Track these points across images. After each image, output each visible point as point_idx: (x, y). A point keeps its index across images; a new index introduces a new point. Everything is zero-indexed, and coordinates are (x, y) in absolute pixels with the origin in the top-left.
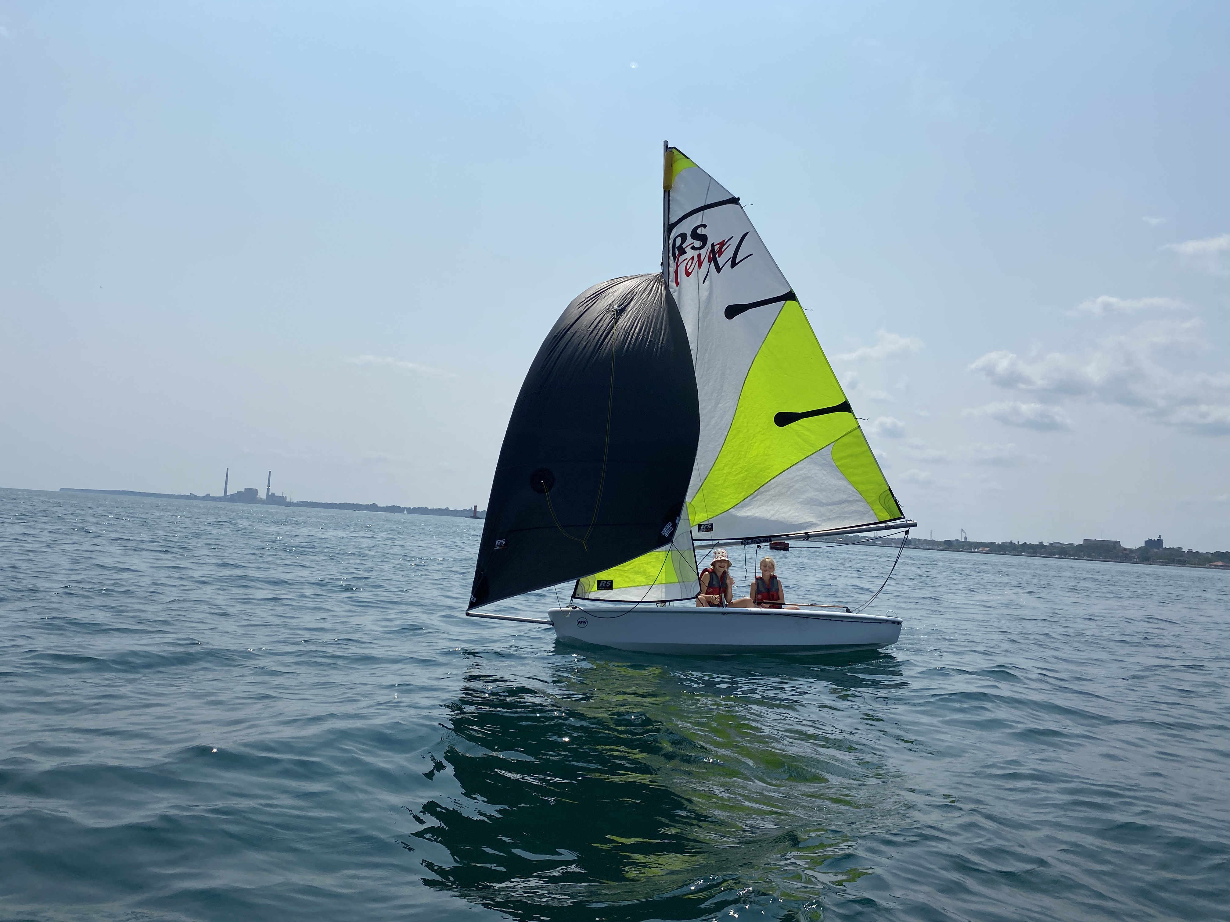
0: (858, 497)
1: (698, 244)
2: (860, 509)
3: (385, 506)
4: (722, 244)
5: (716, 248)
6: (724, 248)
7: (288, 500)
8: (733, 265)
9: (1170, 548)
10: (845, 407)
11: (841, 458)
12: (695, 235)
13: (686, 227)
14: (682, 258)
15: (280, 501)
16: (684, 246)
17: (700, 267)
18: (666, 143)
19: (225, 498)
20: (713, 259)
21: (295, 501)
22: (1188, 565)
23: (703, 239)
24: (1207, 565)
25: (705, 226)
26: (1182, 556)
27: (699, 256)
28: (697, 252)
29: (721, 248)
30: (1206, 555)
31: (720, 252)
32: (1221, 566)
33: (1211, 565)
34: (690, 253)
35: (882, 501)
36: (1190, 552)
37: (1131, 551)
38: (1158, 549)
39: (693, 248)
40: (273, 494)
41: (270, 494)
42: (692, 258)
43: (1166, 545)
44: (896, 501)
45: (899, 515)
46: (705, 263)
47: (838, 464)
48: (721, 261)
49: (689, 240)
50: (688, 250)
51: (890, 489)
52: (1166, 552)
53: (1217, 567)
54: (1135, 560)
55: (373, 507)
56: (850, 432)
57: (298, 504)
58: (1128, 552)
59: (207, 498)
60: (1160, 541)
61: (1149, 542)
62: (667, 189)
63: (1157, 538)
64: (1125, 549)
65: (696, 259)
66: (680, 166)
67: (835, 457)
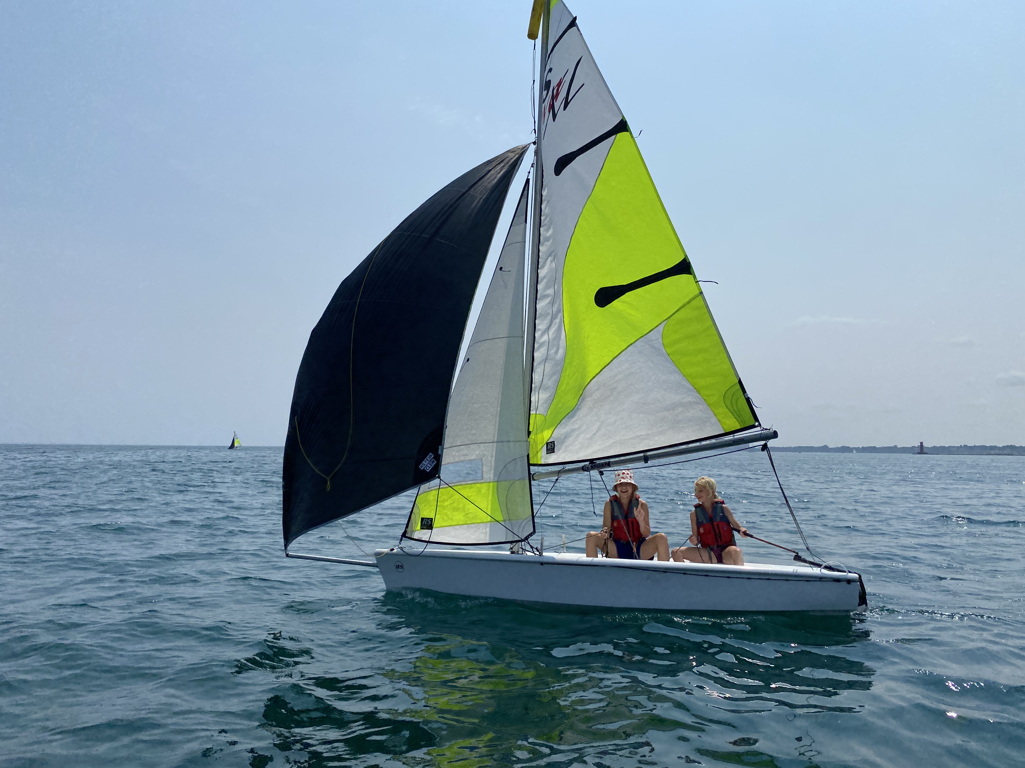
0: (695, 397)
1: (545, 94)
2: (697, 413)
4: (560, 84)
5: (555, 91)
6: (560, 89)
8: (566, 105)
10: (684, 267)
11: (676, 343)
12: (546, 84)
17: (544, 122)
20: (552, 104)
23: (549, 86)
25: (551, 70)
27: (545, 108)
28: (544, 104)
31: (557, 95)
35: (729, 400)
39: (543, 101)
44: (748, 400)
45: (752, 422)
46: (547, 115)
47: (669, 351)
48: (557, 105)
51: (740, 382)
56: (689, 302)
67: (665, 342)
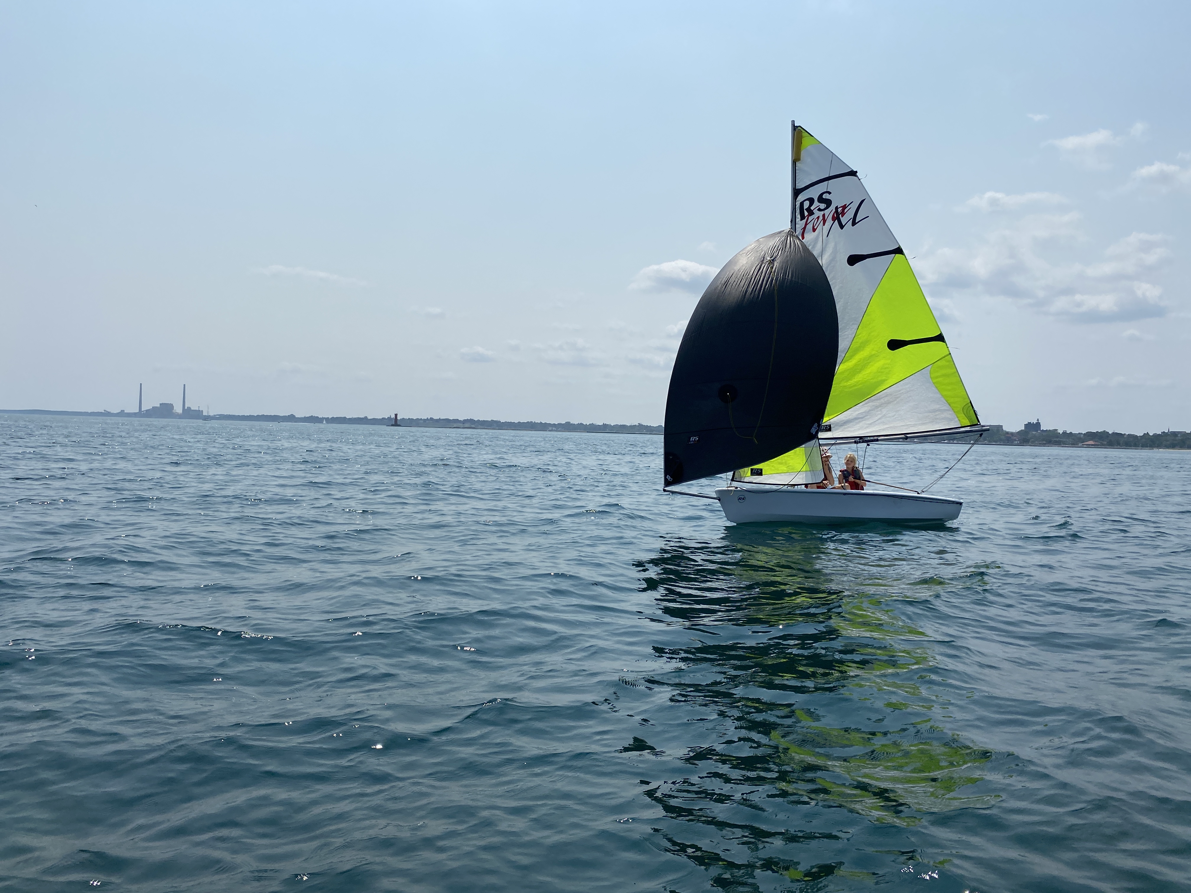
0: (946, 407)
1: (823, 206)
2: (949, 416)
3: (303, 416)
4: (844, 207)
5: (840, 210)
6: (846, 211)
7: (205, 414)
8: (854, 223)
9: (1047, 430)
10: (940, 338)
11: (937, 377)
12: (821, 199)
13: (814, 193)
14: (811, 218)
15: (197, 415)
16: (812, 208)
17: (824, 225)
18: (793, 122)
19: (141, 414)
20: (837, 217)
21: (211, 414)
22: (1063, 445)
23: (828, 203)
24: (1080, 445)
25: (830, 193)
26: (1057, 437)
27: (824, 215)
28: (822, 213)
29: (843, 210)
30: (1079, 436)
31: (843, 214)
32: (1092, 445)
33: (1083, 445)
34: (817, 214)
35: (965, 411)
36: (1064, 433)
37: (1012, 434)
38: (1037, 431)
39: (820, 210)
40: (189, 408)
41: (186, 408)
42: (818, 218)
43: (1043, 427)
44: (974, 411)
45: (976, 422)
46: (829, 222)
47: (934, 381)
48: (844, 220)
49: (816, 204)
50: (816, 211)
51: (971, 402)
52: (1044, 434)
53: (1089, 446)
54: (1016, 442)
55: (291, 418)
56: (944, 357)
57: (214, 418)
58: (1010, 435)
59: (122, 414)
60: (1038, 424)
61: (1029, 426)
62: (795, 161)
63: (1035, 422)
64: (1007, 433)
65: (821, 218)
66: (806, 142)
67: (932, 376)
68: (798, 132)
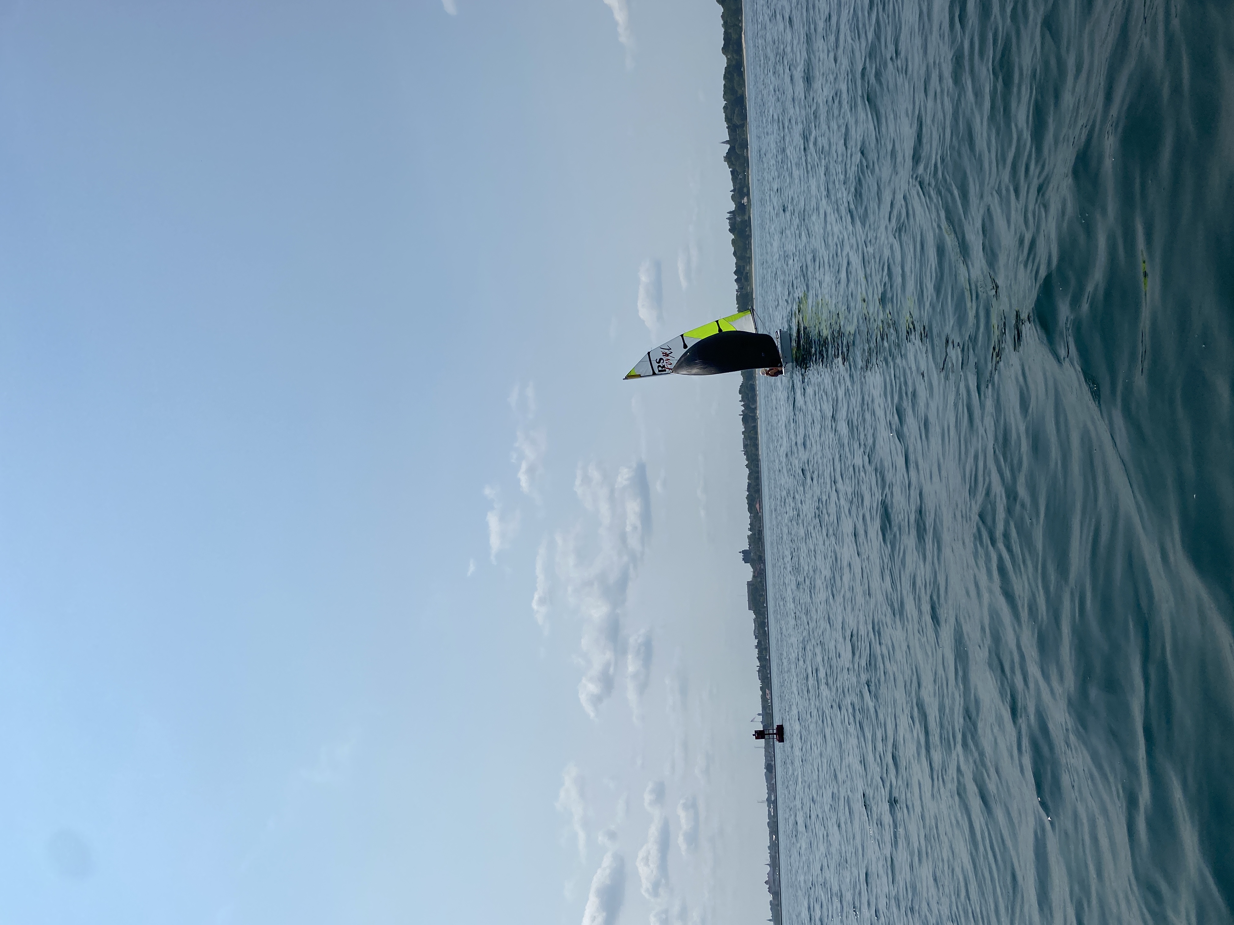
1: (662, 361)
4: (663, 353)
9: (749, 544)
13: (655, 365)
14: (666, 367)
17: (669, 360)
18: (623, 379)
20: (666, 355)
22: (762, 528)
25: (656, 360)
26: (755, 534)
33: (760, 511)
36: (750, 529)
37: (755, 572)
38: (750, 552)
42: (666, 363)
43: (747, 548)
48: (668, 352)
50: (663, 364)
52: (752, 546)
53: (761, 507)
54: (762, 567)
60: (744, 552)
61: (746, 559)
62: (641, 376)
63: (742, 555)
64: (754, 576)
66: (633, 373)
68: (628, 377)
